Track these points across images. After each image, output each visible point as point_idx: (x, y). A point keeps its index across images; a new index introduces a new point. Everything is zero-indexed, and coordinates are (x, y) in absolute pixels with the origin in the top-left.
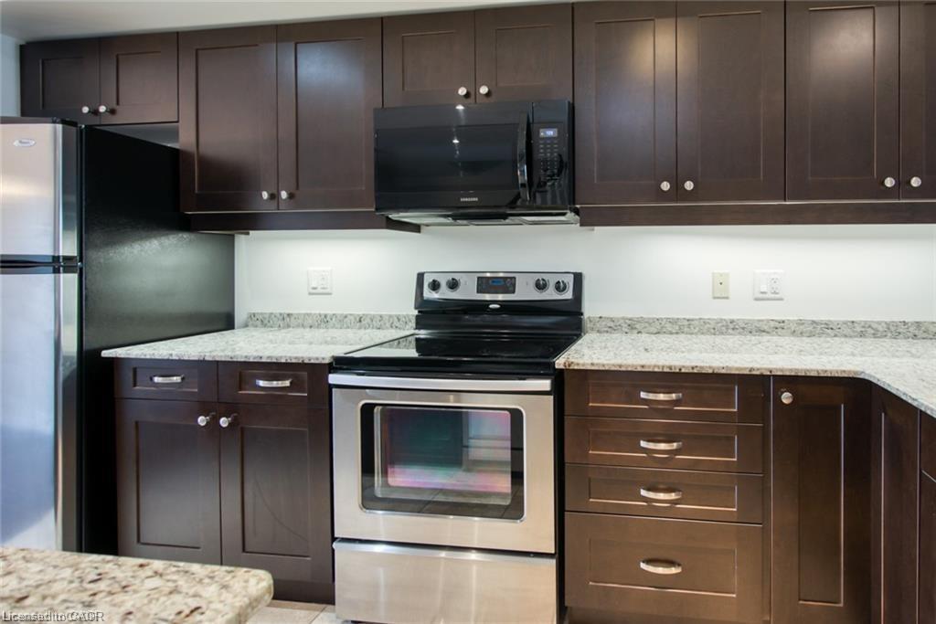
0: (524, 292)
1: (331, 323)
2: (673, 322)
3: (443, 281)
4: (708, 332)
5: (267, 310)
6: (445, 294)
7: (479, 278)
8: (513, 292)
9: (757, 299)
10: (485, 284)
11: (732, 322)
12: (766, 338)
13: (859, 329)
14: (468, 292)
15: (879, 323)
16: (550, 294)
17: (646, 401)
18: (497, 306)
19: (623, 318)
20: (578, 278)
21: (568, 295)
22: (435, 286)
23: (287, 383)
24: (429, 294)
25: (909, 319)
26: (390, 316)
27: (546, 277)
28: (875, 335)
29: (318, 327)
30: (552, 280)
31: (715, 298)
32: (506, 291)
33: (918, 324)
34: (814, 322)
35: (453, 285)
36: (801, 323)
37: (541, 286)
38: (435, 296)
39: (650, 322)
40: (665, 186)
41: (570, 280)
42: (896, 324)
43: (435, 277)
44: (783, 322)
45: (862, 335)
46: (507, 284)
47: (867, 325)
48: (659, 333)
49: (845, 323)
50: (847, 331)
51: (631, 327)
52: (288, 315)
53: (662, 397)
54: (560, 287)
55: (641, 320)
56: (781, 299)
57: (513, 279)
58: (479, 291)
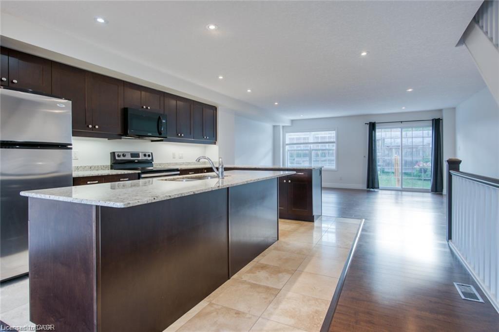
0: (141, 158)
1: (80, 169)
3: (121, 154)
6: (122, 158)
7: (131, 154)
8: (139, 157)
14: (128, 157)
16: (147, 158)
18: (136, 161)
20: (152, 153)
21: (151, 158)
22: (119, 156)
24: (117, 158)
29: (75, 171)
30: (147, 154)
32: (138, 157)
35: (124, 156)
36: (186, 163)
37: (145, 155)
38: (119, 158)
40: (179, 135)
41: (150, 154)
43: (119, 153)
46: (137, 155)
54: (149, 156)
55: (162, 164)
57: (139, 154)
58: (132, 157)
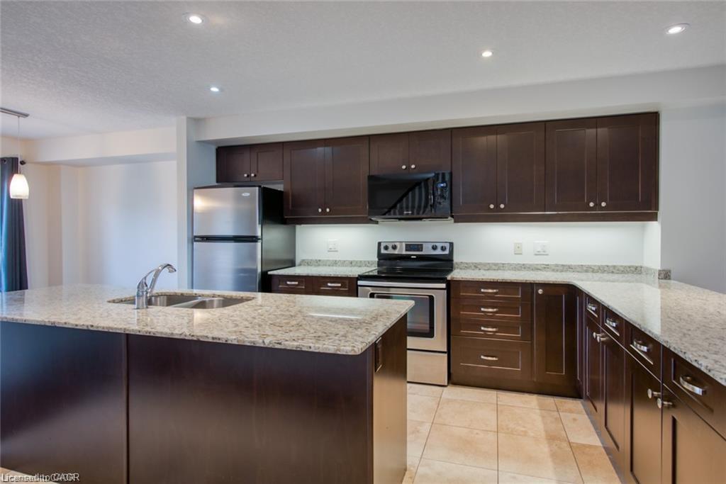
0: (427, 251)
1: (338, 264)
2: (496, 264)
3: (390, 246)
4: (512, 269)
5: (310, 258)
6: (391, 251)
7: (406, 245)
8: (422, 251)
9: (536, 255)
10: (409, 247)
11: (524, 265)
12: (539, 272)
13: (585, 269)
14: (401, 251)
15: (595, 266)
16: (439, 252)
17: (483, 293)
18: (415, 257)
19: (472, 263)
20: (451, 244)
21: (447, 252)
22: (386, 248)
23: (340, 285)
24: (383, 251)
25: (610, 264)
26: (365, 261)
27: (437, 244)
28: (593, 272)
29: (333, 266)
30: (439, 245)
31: (516, 254)
32: (418, 250)
33: (614, 267)
34: (563, 265)
35: (394, 247)
36: (557, 265)
37: (434, 248)
38: (386, 252)
39: (485, 265)
40: (492, 206)
41: (447, 246)
42: (603, 267)
43: (387, 244)
44: (548, 265)
45: (587, 271)
46: (418, 247)
47: (589, 267)
48: (488, 270)
49: (578, 266)
50: (579, 270)
51: (476, 267)
52: (320, 261)
53: (490, 291)
54: (443, 249)
55: (480, 264)
56: (547, 255)
57: (422, 245)
58: (406, 250)
